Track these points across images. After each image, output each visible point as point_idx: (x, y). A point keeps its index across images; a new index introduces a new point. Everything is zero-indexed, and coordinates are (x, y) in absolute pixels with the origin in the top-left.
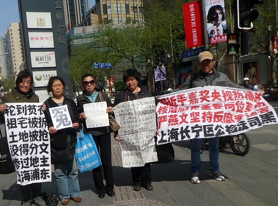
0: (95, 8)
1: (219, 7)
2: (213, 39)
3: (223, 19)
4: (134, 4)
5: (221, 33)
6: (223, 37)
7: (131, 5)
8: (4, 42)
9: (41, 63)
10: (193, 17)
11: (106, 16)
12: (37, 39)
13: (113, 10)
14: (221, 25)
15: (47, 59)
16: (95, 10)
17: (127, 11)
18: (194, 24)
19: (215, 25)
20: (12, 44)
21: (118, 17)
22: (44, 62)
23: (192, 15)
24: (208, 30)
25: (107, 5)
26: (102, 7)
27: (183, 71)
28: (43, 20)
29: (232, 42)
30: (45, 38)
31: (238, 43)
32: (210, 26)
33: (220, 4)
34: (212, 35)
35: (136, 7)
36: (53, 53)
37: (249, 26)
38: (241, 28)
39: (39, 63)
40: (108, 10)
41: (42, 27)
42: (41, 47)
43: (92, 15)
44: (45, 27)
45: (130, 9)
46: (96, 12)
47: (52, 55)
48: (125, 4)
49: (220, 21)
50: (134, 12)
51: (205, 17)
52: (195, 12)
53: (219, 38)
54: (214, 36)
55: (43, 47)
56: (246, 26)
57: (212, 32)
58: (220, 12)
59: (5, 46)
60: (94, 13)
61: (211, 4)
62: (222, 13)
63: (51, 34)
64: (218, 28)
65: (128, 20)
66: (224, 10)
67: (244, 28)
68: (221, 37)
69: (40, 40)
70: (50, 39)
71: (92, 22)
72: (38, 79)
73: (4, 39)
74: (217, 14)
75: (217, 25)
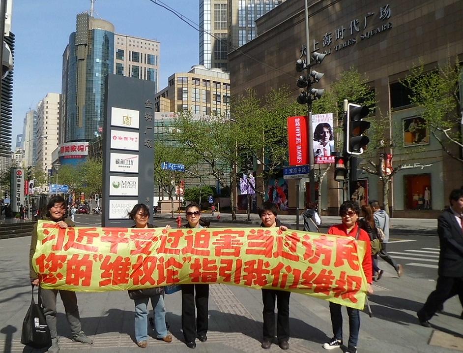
0: (167, 91)
1: (327, 125)
2: (319, 159)
3: (331, 139)
4: (216, 92)
5: (329, 154)
6: (330, 158)
7: (213, 92)
8: (35, 117)
9: (121, 166)
10: (298, 133)
11: (180, 103)
12: (120, 138)
13: (190, 96)
14: (328, 144)
15: (128, 163)
16: (167, 94)
17: (208, 100)
18: (299, 140)
19: (322, 144)
20: (45, 120)
21: (196, 105)
22: (124, 165)
23: (298, 130)
24: (314, 148)
25: (184, 89)
26: (176, 90)
27: (275, 183)
28: (129, 119)
29: (340, 165)
30: (129, 139)
31: (346, 168)
32: (316, 145)
33: (328, 123)
34: (317, 154)
35: (220, 96)
36: (136, 157)
37: (359, 151)
38: (350, 153)
39: (119, 166)
40: (184, 96)
41: (128, 126)
42: (123, 148)
43: (162, 98)
44: (131, 126)
45: (212, 97)
46: (167, 95)
47: (136, 159)
48: (206, 90)
49: (328, 140)
50: (217, 101)
51: (311, 135)
52: (301, 127)
53: (326, 158)
54: (320, 155)
55: (126, 149)
56: (355, 151)
57: (318, 151)
58: (328, 130)
59: (34, 122)
60: (164, 97)
61: (319, 120)
62: (330, 132)
63: (136, 135)
64: (325, 147)
65: (208, 111)
66: (332, 131)
67: (353, 153)
68: (328, 157)
69: (123, 140)
70: (135, 140)
71: (161, 107)
72: (115, 186)
73: (35, 112)
74: (325, 132)
75: (324, 144)
